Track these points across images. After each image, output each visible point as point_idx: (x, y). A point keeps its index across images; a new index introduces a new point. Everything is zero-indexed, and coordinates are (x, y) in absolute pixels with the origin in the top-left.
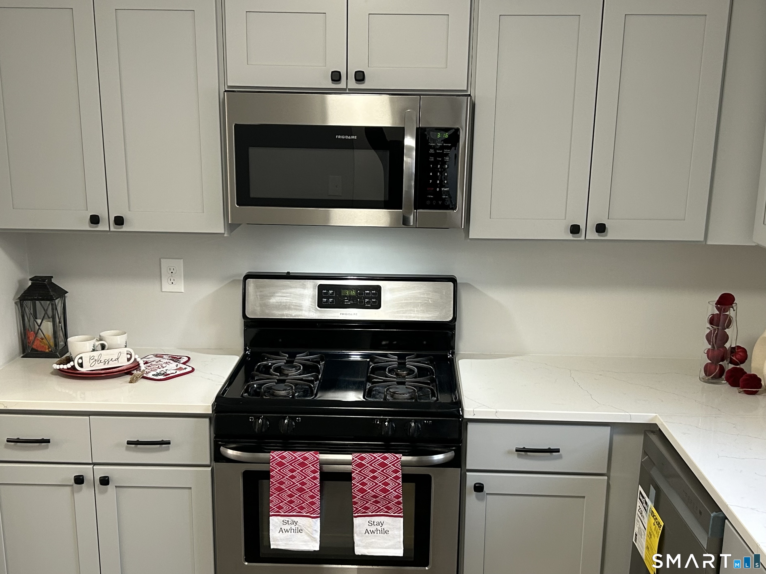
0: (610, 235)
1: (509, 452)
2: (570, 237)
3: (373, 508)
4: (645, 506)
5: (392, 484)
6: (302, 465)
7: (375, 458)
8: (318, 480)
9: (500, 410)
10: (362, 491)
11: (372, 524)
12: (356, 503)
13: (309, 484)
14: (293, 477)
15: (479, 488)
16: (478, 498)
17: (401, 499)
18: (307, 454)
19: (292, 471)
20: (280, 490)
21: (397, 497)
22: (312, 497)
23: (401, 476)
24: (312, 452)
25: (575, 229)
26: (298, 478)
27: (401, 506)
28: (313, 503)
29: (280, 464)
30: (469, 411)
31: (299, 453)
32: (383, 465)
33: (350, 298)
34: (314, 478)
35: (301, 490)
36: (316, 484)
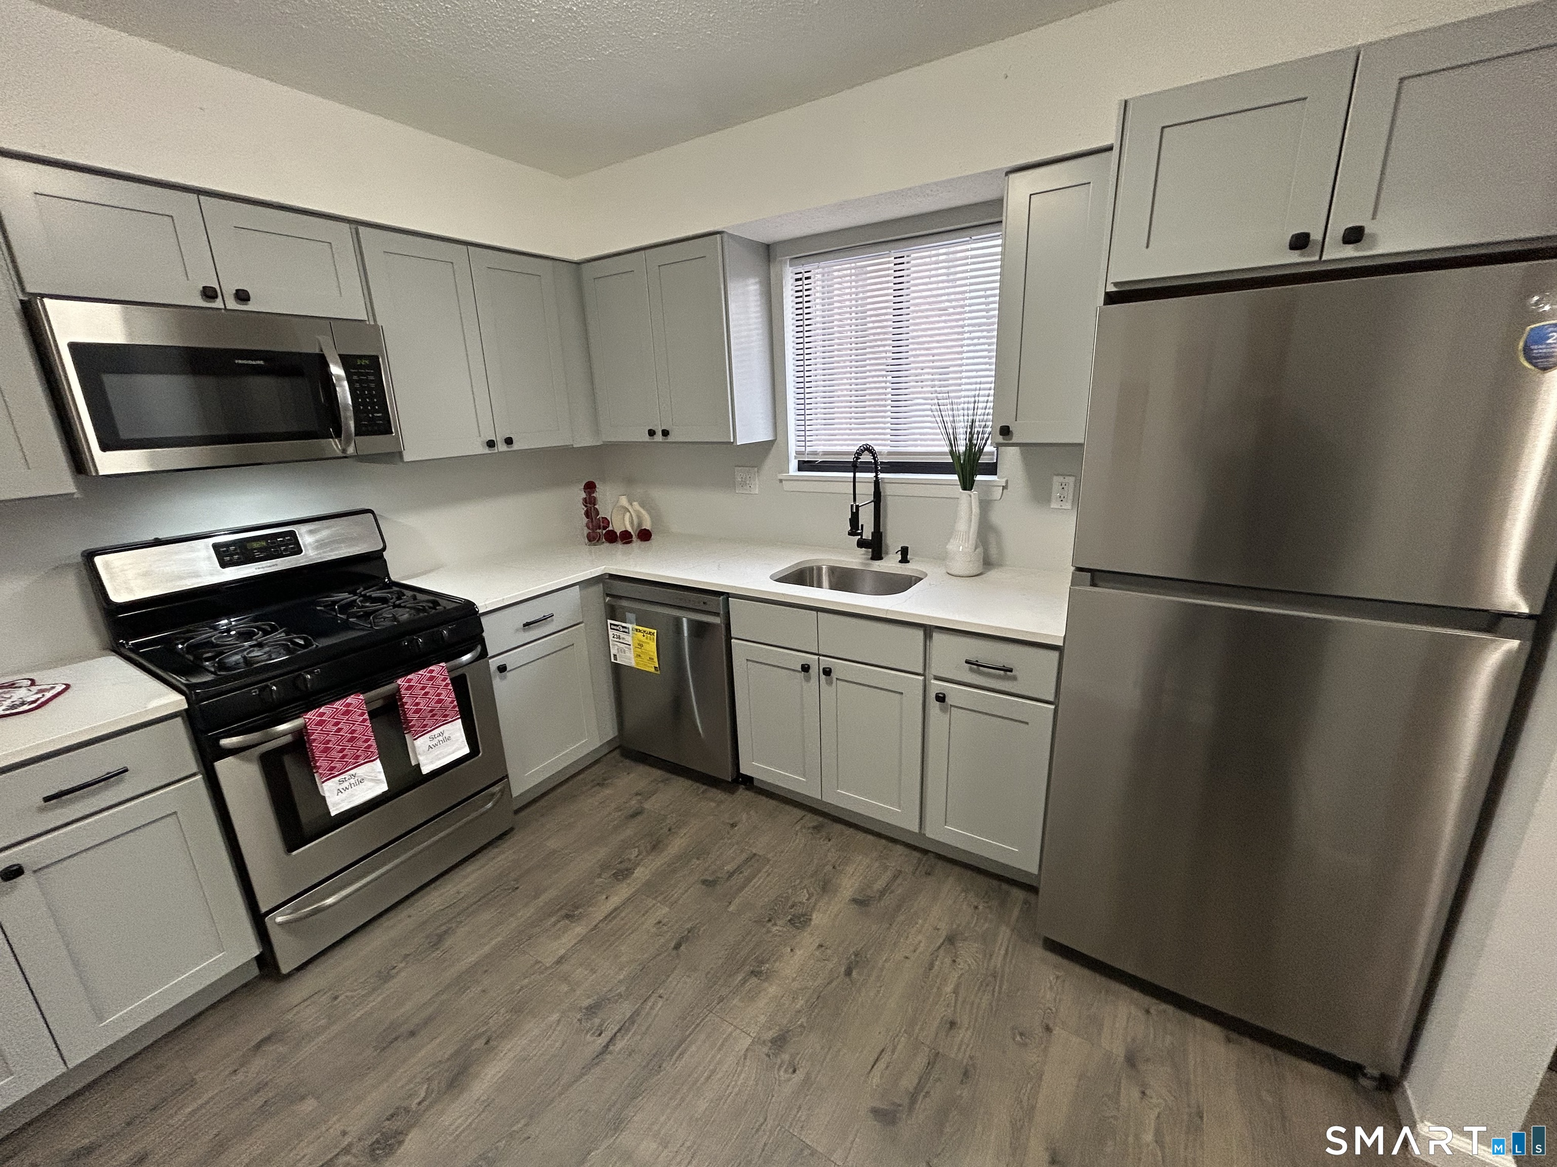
0: (516, 446)
1: (517, 630)
2: (487, 451)
3: (430, 723)
4: (624, 630)
5: (444, 693)
6: (347, 713)
7: (422, 675)
8: (369, 721)
9: (505, 597)
10: (417, 711)
11: (432, 738)
12: (414, 726)
13: (360, 729)
14: (339, 730)
15: (502, 669)
16: (501, 678)
17: (455, 703)
18: (349, 700)
19: (336, 724)
20: (326, 750)
21: (452, 702)
22: (366, 741)
23: (449, 682)
24: (352, 696)
25: (491, 444)
26: (346, 728)
27: (457, 709)
28: (369, 746)
29: (320, 723)
30: (482, 606)
31: (338, 703)
32: (431, 678)
33: (260, 550)
34: (364, 721)
35: (351, 740)
36: (367, 726)
